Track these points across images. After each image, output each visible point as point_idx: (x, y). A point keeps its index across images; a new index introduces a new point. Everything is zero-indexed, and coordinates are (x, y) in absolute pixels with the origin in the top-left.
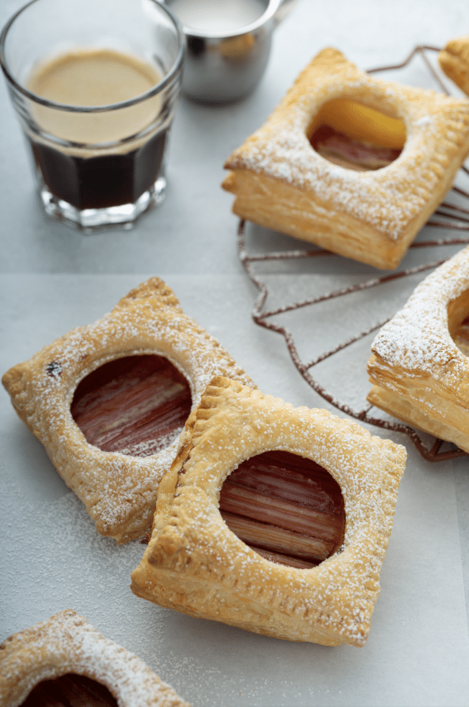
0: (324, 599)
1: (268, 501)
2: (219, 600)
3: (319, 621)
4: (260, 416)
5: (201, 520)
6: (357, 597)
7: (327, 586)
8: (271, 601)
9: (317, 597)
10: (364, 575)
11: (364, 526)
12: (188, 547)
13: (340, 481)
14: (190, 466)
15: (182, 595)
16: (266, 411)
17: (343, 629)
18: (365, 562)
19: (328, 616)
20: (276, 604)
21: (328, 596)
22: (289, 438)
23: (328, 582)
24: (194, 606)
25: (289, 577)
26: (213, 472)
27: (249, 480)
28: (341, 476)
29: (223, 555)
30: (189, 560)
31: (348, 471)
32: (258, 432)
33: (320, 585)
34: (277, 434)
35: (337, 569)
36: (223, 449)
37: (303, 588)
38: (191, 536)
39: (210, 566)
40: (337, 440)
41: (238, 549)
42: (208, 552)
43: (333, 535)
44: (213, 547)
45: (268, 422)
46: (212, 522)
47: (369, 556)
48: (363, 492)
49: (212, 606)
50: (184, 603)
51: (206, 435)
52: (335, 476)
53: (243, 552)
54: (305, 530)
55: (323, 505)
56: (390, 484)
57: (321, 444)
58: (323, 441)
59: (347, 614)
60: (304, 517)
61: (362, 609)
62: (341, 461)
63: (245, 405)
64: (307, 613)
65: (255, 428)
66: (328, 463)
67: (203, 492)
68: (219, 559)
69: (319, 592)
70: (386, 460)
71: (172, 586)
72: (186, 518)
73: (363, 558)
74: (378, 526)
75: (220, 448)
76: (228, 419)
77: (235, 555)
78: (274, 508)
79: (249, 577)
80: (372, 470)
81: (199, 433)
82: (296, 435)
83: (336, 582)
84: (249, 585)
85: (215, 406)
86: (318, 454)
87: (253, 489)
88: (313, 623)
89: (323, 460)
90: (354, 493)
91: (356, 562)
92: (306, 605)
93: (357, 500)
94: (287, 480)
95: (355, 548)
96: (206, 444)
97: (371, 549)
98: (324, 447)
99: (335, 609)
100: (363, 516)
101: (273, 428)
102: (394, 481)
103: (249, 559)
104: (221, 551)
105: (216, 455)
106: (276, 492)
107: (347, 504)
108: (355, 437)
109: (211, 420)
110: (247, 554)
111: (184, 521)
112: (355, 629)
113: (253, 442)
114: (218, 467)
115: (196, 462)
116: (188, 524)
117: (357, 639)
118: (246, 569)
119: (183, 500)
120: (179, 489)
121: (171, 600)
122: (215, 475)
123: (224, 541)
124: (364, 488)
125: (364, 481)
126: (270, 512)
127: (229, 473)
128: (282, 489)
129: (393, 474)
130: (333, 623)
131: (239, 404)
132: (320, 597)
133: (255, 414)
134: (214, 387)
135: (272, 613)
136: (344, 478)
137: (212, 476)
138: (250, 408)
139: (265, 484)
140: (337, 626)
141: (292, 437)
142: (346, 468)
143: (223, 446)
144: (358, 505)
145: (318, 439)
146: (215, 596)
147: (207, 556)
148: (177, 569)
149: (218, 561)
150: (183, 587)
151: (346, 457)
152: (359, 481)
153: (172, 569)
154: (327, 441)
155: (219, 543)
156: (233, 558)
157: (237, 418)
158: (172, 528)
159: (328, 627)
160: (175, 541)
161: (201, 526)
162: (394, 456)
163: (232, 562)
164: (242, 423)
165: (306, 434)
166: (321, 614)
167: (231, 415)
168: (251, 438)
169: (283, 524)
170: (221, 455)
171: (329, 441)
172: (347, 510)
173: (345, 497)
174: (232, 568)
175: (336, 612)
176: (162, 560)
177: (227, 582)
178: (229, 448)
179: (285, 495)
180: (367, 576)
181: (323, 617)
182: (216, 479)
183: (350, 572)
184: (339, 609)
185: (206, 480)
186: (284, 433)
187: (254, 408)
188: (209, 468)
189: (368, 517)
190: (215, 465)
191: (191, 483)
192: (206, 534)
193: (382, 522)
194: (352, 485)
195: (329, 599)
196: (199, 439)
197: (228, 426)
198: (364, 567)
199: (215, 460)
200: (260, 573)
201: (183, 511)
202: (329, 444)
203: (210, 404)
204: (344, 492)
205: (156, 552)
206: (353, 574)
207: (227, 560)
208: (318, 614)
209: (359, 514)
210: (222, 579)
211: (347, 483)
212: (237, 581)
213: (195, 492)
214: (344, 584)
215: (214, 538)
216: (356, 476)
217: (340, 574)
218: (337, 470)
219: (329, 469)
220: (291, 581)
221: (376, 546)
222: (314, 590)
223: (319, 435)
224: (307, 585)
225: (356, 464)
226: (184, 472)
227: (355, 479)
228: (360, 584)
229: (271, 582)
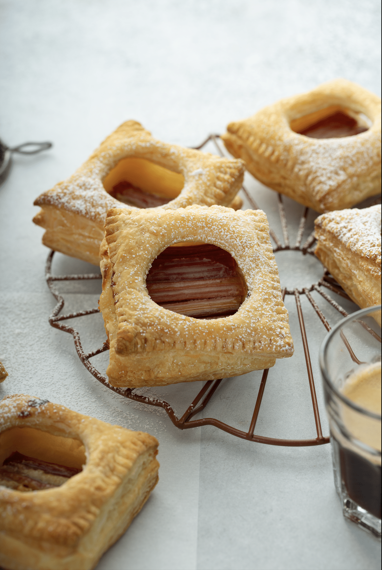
0: (252, 331)
1: (182, 285)
2: (177, 364)
3: (254, 348)
4: (152, 224)
5: (141, 309)
6: (274, 321)
7: (250, 321)
8: (215, 348)
9: (246, 331)
10: (273, 304)
11: (258, 273)
12: (141, 331)
13: (227, 249)
14: (118, 277)
15: (149, 371)
16: (155, 219)
17: (274, 347)
18: (269, 296)
19: (260, 342)
20: (219, 348)
21: (254, 327)
22: (180, 232)
23: (250, 318)
24: (160, 375)
25: (221, 325)
26: (136, 274)
27: (161, 276)
28: (227, 244)
29: (168, 327)
30: (146, 340)
31: (231, 239)
32: (155, 235)
33: (245, 322)
34: (169, 231)
35: (252, 307)
36: (136, 256)
37: (234, 329)
38: (140, 323)
39: (162, 338)
40: (213, 221)
41: (177, 319)
42: (157, 328)
43: (237, 290)
44: (159, 324)
45: (160, 225)
46: (150, 308)
47: (270, 291)
48: (246, 249)
49: (174, 370)
50: (153, 376)
51: (120, 251)
52: (222, 247)
53: (182, 320)
54: (216, 294)
55: (221, 273)
56: (263, 238)
57: (203, 227)
58: (204, 224)
59: (273, 335)
60: (212, 285)
61: (281, 328)
62: (222, 233)
63: (138, 221)
64: (244, 347)
65: (152, 233)
66: (214, 239)
67: (135, 290)
68: (167, 330)
69: (247, 327)
70: (253, 223)
71: (140, 368)
72: (131, 312)
73: (266, 293)
74: (267, 269)
75: (134, 256)
76: (131, 234)
77: (177, 324)
78: (188, 287)
79: (193, 336)
80: (246, 232)
81: (114, 253)
82: (183, 228)
83: (256, 316)
84: (195, 342)
85: (118, 230)
86: (204, 236)
87: (167, 280)
88: (251, 351)
89: (209, 238)
90: (241, 252)
91: (263, 298)
92: (241, 340)
93: (245, 257)
94: (189, 265)
95: (258, 289)
96: (123, 257)
97: (270, 285)
98: (206, 229)
99: (262, 335)
100: (253, 266)
101: (165, 228)
102: (264, 235)
103: (188, 323)
104: (166, 325)
105: (133, 262)
106: (184, 276)
107: (239, 262)
108: (225, 214)
109: (119, 240)
110: (184, 320)
111: (130, 315)
112: (282, 343)
113: (155, 243)
114: (138, 270)
115: (121, 273)
116: (134, 315)
117: (287, 350)
118: (189, 330)
119: (123, 302)
120: (116, 297)
121: (142, 378)
122: (138, 276)
123: (165, 317)
124: (247, 246)
125: (244, 241)
126: (186, 292)
127: (147, 273)
128: (188, 273)
129: (262, 231)
130: (265, 345)
131: (134, 222)
132: (248, 331)
133: (148, 224)
134: (111, 217)
135: (219, 359)
136: (230, 245)
137: (136, 278)
138: (143, 221)
139: (175, 274)
140: (269, 346)
141: (181, 230)
142: (228, 237)
143: (135, 254)
144: (247, 260)
145: (199, 224)
146: (173, 362)
147: (157, 332)
148: (140, 350)
149: (167, 333)
150: (147, 365)
151: (224, 229)
152: (241, 242)
153: (136, 352)
154: (207, 223)
155: (162, 320)
156: (176, 326)
157: (137, 232)
158: (125, 323)
159: (262, 349)
160: (130, 330)
161: (144, 314)
162: (257, 218)
163: (176, 330)
164: (141, 233)
165: (190, 224)
166: (254, 343)
167: (131, 231)
168: (153, 240)
169: (198, 296)
170: (137, 260)
171: (208, 223)
172: (241, 266)
173: (235, 258)
174: (178, 333)
175: (264, 336)
176: (126, 348)
177: (178, 346)
178: (140, 254)
179: (191, 276)
180: (275, 305)
181: (256, 344)
182: (140, 279)
183: (262, 306)
184: (266, 333)
185: (134, 282)
186: (174, 229)
187: (146, 220)
188: (132, 273)
189: (257, 265)
190: (136, 269)
191: (124, 288)
192: (150, 317)
193: (269, 265)
194: (237, 247)
195: (255, 330)
196: (116, 256)
197: (133, 239)
198: (270, 300)
199: (133, 266)
200: (199, 330)
201: (127, 309)
202: (209, 225)
203: (113, 230)
204: (233, 255)
205: (120, 344)
206: (265, 306)
207: (173, 329)
208: (252, 344)
209: (251, 265)
210: (174, 345)
211: (233, 247)
212: (185, 342)
213: (130, 293)
214: (261, 315)
215: (157, 318)
216: (238, 240)
217: (256, 310)
218: (222, 241)
219: (216, 244)
220: (223, 327)
221: (272, 282)
222: (242, 327)
223: (199, 221)
224: (236, 325)
225: (234, 231)
226: (114, 284)
227: (238, 242)
228: (273, 312)
229: (210, 333)
